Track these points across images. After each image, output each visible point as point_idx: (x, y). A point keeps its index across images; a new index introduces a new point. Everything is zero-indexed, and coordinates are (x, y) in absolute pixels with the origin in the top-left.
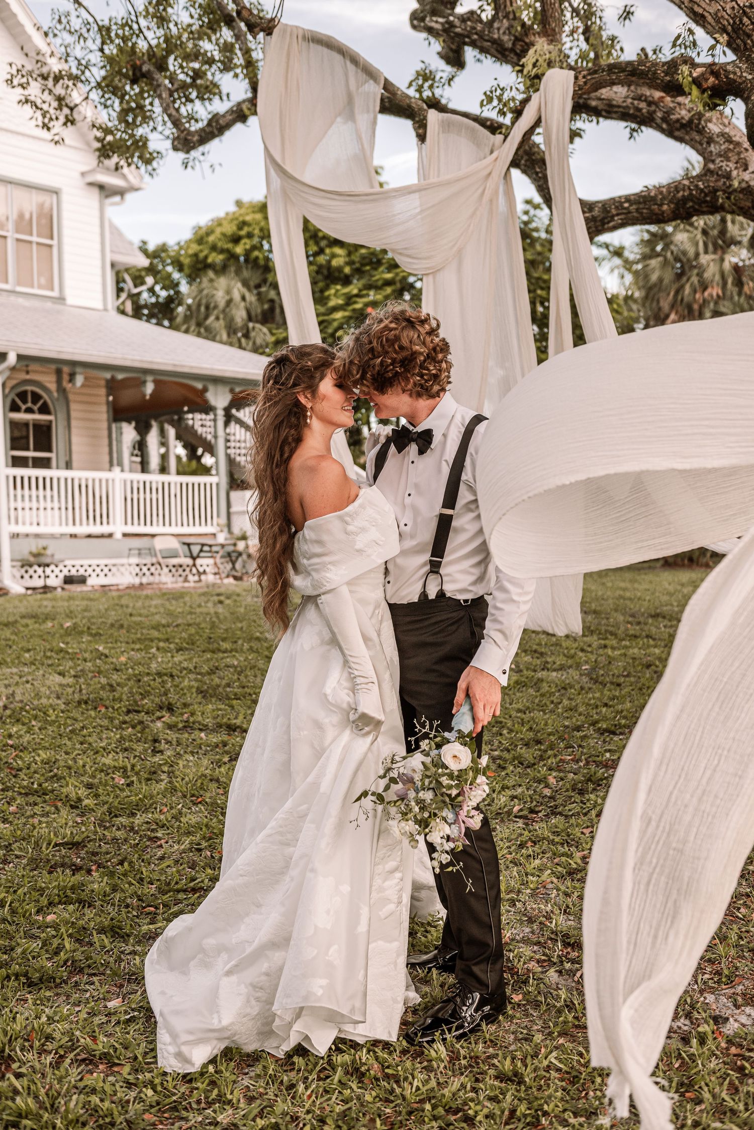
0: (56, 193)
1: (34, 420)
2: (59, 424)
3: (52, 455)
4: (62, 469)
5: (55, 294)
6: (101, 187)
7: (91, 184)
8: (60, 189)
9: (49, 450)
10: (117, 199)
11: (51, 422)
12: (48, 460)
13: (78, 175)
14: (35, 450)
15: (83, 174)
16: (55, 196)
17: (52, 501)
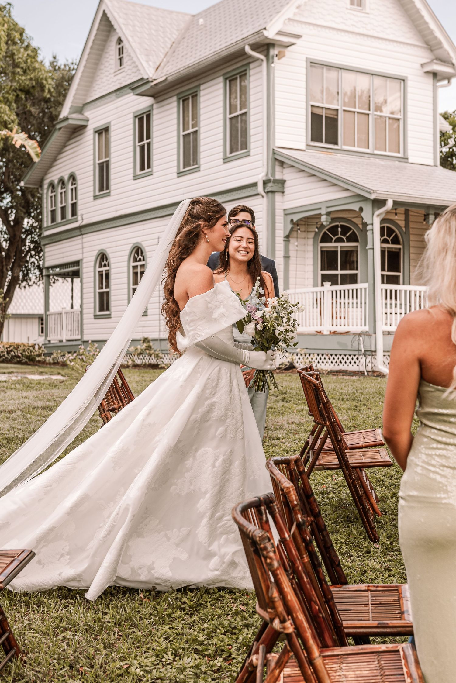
0: (404, 80)
1: (388, 248)
2: (405, 252)
3: (401, 274)
4: (407, 284)
5: (401, 155)
6: (435, 75)
7: (427, 72)
8: (407, 77)
9: (399, 271)
10: (446, 82)
11: (400, 249)
12: (397, 277)
13: (418, 66)
14: (388, 271)
15: (422, 65)
16: (402, 82)
17: (401, 308)
